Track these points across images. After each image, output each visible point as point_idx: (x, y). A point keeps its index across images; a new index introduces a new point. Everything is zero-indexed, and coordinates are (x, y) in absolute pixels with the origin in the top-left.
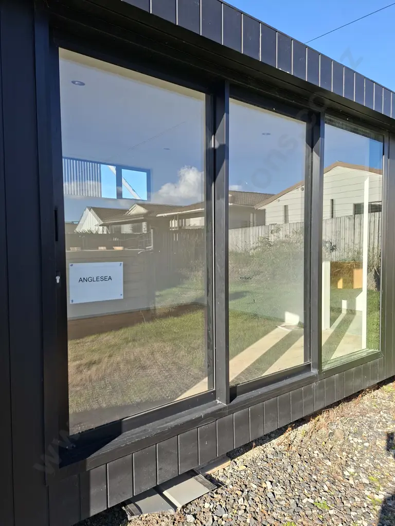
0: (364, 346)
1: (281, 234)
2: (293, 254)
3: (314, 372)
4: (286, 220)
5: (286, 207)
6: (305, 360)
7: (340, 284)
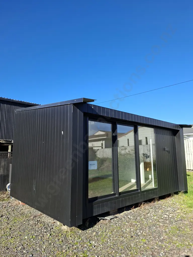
0: (153, 186)
1: (127, 151)
2: (132, 159)
3: (139, 191)
4: (129, 145)
5: (128, 140)
6: (137, 188)
7: (148, 170)
